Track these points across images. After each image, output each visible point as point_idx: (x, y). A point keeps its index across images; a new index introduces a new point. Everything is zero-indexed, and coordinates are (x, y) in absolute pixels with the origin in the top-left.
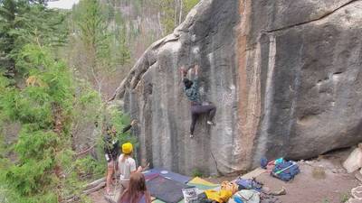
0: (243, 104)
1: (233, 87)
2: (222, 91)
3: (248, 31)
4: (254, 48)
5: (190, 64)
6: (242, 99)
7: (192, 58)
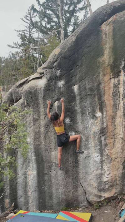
0: (111, 128)
1: (99, 114)
2: (88, 119)
3: (112, 61)
4: (118, 76)
5: (56, 97)
6: (109, 124)
7: (58, 92)
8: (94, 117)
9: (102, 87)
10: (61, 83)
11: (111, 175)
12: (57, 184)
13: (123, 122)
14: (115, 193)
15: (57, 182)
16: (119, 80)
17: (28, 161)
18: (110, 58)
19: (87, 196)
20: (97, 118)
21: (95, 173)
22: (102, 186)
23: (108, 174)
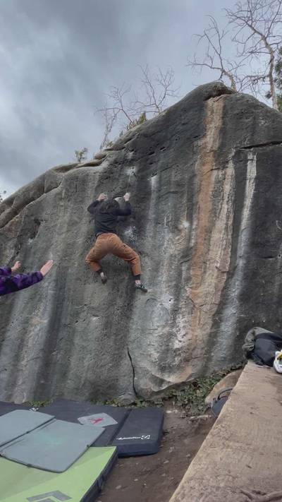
0: (202, 248)
2: (164, 232)
3: (217, 146)
4: (224, 168)
5: (118, 190)
6: (199, 240)
7: (124, 181)
8: (176, 229)
9: (196, 180)
10: (131, 171)
11: (189, 336)
12: (83, 348)
13: (222, 240)
14: (191, 376)
15: (85, 344)
16: (225, 173)
17: (39, 296)
18: (214, 141)
19: (135, 378)
20: (180, 231)
21: (160, 331)
22: (169, 360)
23: (184, 335)
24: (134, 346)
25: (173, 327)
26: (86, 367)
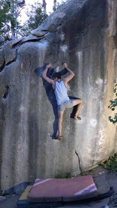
2: (88, 86)
3: (115, 33)
7: (61, 56)
8: (94, 84)
9: (105, 55)
20: (97, 85)
22: (96, 151)
23: (103, 138)
24: (79, 148)
25: (97, 135)
26: (55, 164)
